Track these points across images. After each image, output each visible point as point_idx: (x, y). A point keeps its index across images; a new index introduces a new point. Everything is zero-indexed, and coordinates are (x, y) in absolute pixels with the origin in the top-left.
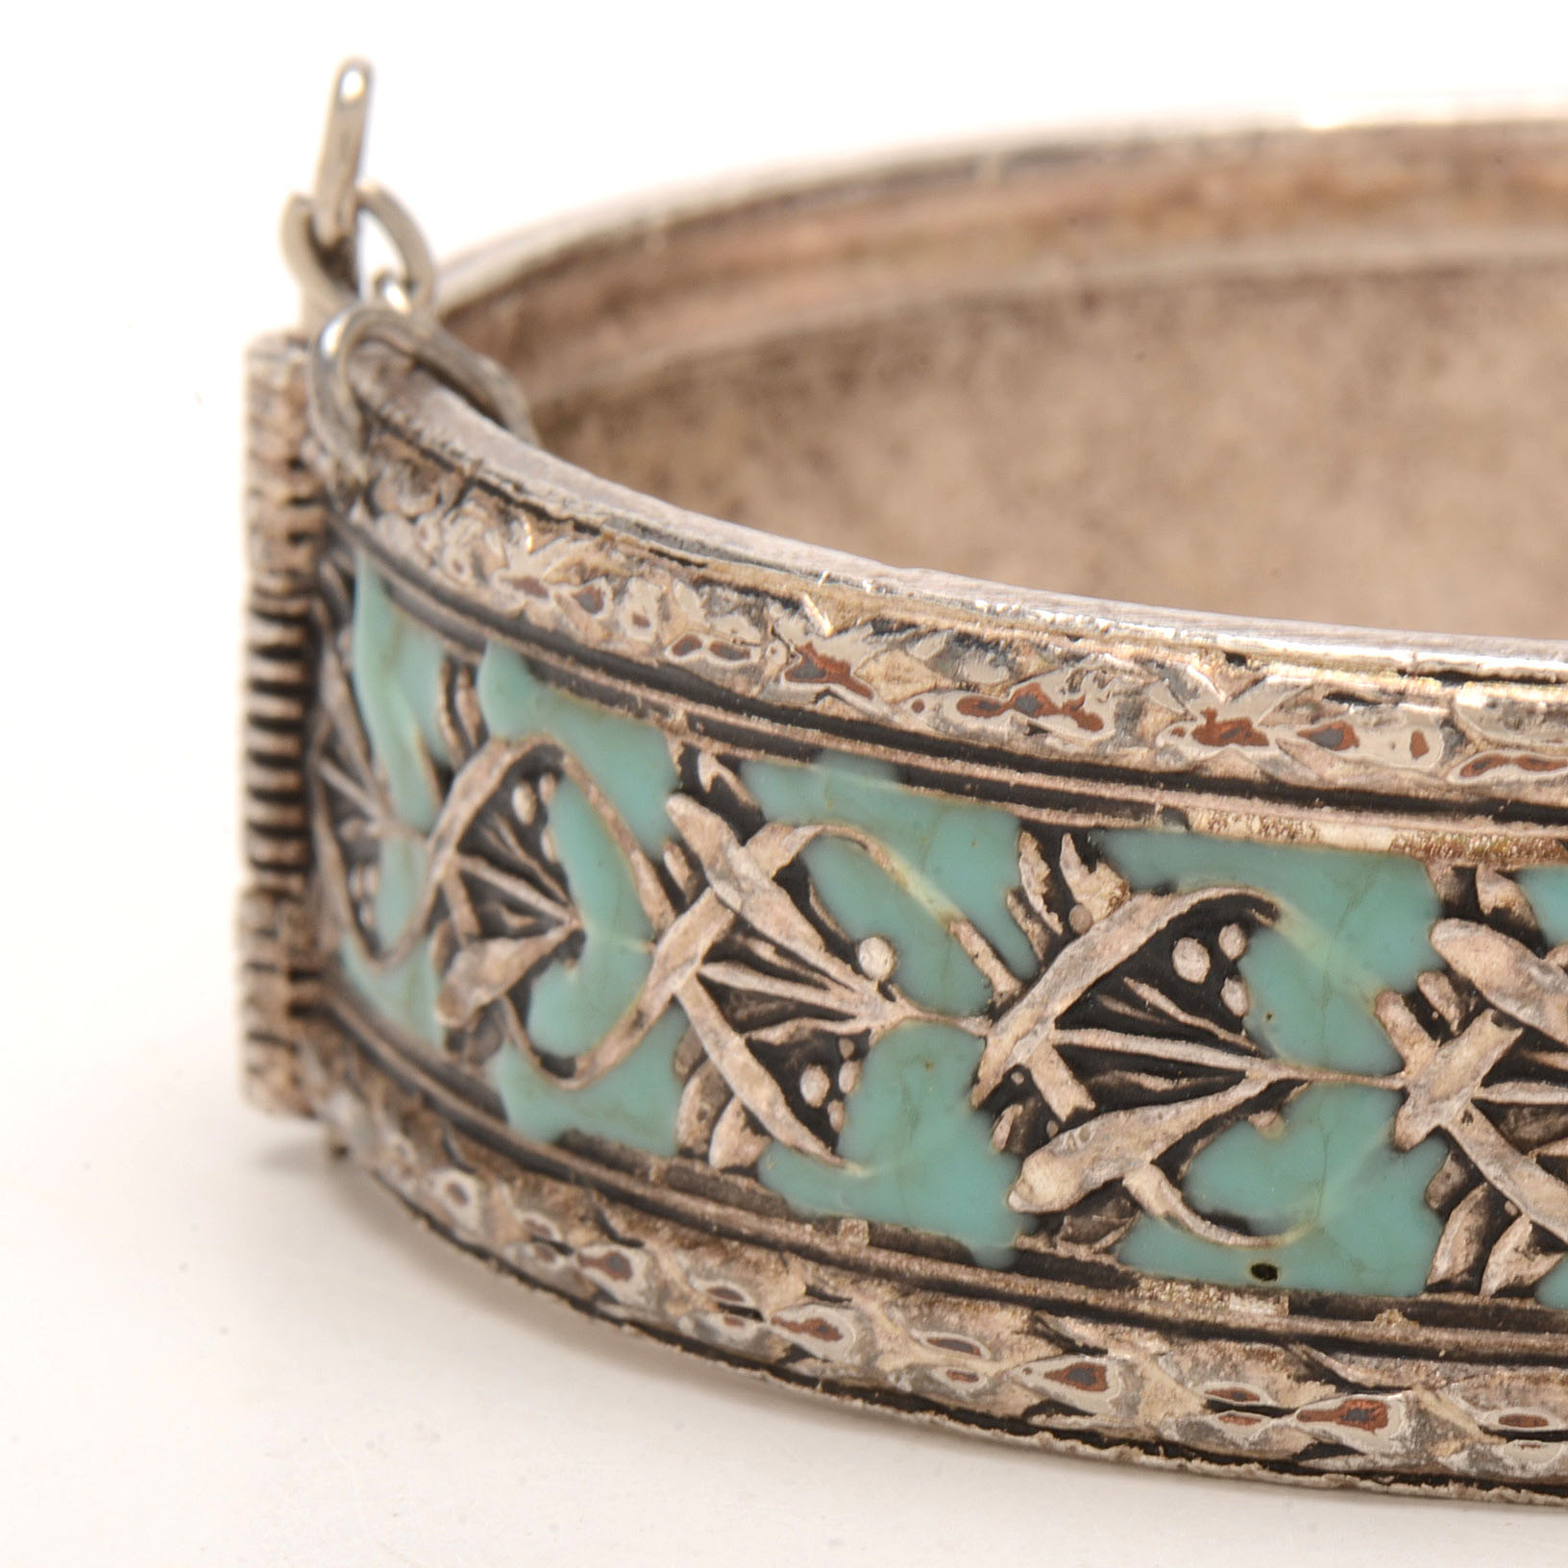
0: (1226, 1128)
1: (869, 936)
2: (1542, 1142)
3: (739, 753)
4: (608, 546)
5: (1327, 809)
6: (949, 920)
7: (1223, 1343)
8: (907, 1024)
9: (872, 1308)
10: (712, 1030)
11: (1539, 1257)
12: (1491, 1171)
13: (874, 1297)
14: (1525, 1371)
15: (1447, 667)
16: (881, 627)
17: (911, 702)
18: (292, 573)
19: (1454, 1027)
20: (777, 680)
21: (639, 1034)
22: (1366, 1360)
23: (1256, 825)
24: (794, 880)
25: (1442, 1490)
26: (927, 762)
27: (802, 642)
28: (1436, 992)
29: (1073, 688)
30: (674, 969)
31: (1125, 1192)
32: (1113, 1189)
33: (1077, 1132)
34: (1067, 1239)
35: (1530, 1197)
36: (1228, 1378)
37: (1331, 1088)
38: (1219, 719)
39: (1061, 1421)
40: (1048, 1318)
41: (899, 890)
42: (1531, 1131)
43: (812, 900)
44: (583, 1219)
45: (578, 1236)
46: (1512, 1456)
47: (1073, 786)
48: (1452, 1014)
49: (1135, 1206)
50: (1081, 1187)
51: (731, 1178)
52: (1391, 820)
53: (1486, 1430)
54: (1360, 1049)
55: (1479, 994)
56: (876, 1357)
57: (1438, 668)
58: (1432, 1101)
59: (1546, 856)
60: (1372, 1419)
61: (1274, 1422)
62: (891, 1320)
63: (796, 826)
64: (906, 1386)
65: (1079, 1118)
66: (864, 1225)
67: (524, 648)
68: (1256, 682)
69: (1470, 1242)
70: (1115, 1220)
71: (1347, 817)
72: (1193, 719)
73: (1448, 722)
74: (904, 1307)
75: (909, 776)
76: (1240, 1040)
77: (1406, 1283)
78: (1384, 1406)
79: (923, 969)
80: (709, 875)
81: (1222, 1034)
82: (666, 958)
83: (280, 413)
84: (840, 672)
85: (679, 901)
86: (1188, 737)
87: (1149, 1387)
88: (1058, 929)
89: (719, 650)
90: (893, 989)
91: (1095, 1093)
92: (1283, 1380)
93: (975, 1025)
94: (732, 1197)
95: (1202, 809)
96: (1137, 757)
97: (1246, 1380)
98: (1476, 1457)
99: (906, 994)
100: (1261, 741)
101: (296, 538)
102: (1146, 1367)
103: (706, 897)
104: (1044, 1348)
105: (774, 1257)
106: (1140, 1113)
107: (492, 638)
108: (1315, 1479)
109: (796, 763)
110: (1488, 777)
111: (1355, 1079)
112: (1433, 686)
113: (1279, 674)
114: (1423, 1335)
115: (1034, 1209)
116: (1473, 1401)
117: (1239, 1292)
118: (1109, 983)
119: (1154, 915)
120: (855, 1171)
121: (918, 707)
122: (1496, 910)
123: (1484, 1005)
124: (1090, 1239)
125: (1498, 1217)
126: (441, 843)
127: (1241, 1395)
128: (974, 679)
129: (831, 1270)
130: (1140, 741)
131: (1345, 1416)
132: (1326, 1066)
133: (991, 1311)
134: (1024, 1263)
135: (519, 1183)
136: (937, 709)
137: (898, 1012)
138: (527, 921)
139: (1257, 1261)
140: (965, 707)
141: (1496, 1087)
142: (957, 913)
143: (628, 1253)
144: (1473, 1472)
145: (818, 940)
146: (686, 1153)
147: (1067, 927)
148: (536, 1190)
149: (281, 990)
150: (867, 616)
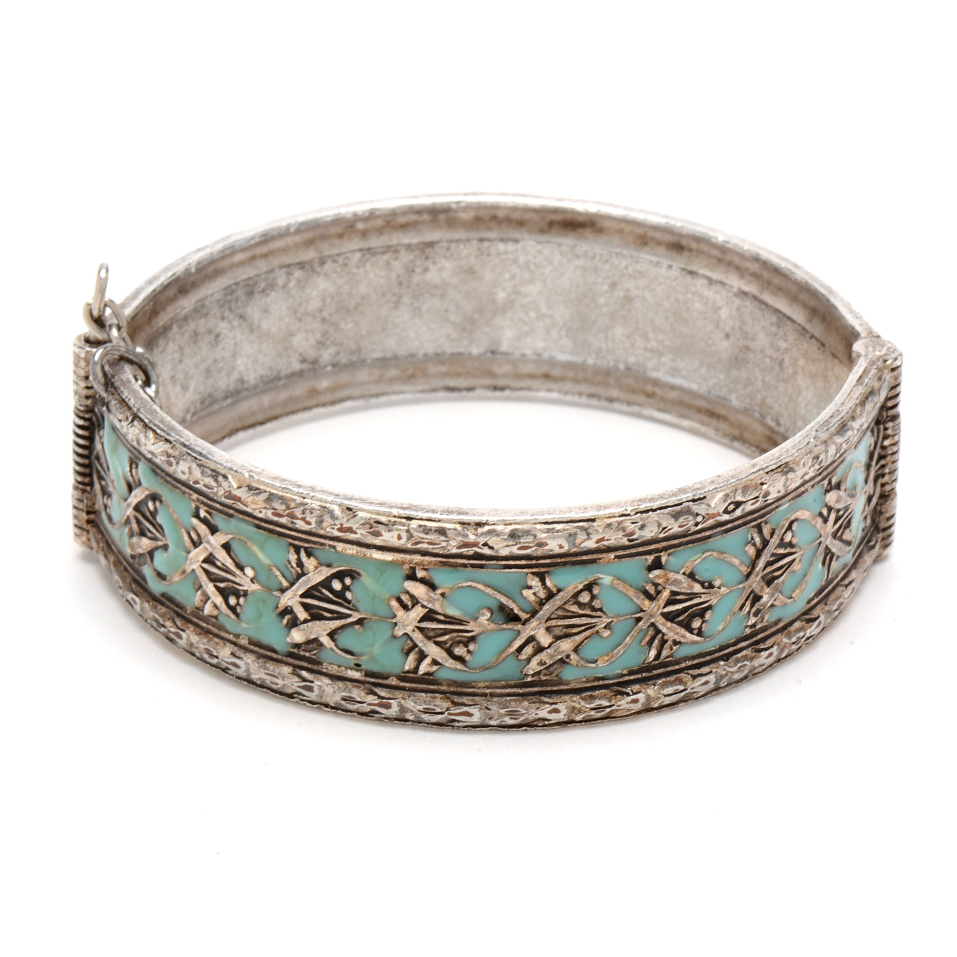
0: (347, 628)
1: (248, 566)
2: (435, 637)
3: (211, 511)
4: (174, 448)
5: (374, 550)
6: (270, 566)
7: (347, 683)
8: (258, 591)
9: (249, 661)
10: (204, 580)
11: (434, 666)
12: (420, 645)
13: (249, 658)
14: (429, 695)
15: (408, 516)
16: (250, 488)
17: (259, 510)
18: (86, 406)
19: (410, 607)
20: (221, 497)
21: (184, 576)
22: (386, 690)
23: (355, 552)
24: (227, 547)
25: (407, 723)
26: (263, 524)
27: (228, 489)
28: (405, 598)
29: (303, 513)
30: (194, 562)
31: (319, 641)
32: (316, 640)
33: (305, 625)
34: (303, 650)
35: (431, 651)
36: (347, 693)
37: (376, 621)
38: (344, 526)
39: (301, 697)
40: (298, 670)
41: (256, 556)
42: (432, 634)
43: (232, 553)
44: (169, 619)
45: (168, 624)
46: (426, 717)
47: (304, 536)
48: (409, 604)
49: (321, 645)
50: (307, 638)
51: (210, 618)
52: (392, 554)
53: (419, 711)
54: (383, 611)
55: (417, 599)
56: (250, 674)
57: (405, 516)
58: (404, 626)
59: (435, 565)
60: (388, 706)
61: (360, 705)
62: (254, 665)
63: (227, 534)
64: (258, 682)
65: (306, 621)
66: (247, 638)
67: (151, 466)
68: (354, 516)
69: (415, 661)
70: (316, 647)
71: (380, 552)
72: (337, 525)
73: (408, 531)
74: (258, 663)
75: (258, 527)
76: (350, 606)
77: (397, 671)
78: (390, 704)
79: (262, 577)
80: (203, 541)
81: (346, 604)
82: (191, 559)
83: (83, 364)
84: (239, 499)
85: (195, 545)
86: (335, 530)
87: (326, 692)
88: (300, 572)
89: (205, 486)
90: (254, 581)
91: (310, 615)
92: (363, 694)
93: (277, 593)
94: (210, 623)
95: (340, 546)
96: (322, 532)
97: (353, 694)
98: (416, 717)
99: (258, 582)
100: (356, 533)
101: (87, 397)
102: (325, 687)
103: (202, 546)
104: (297, 679)
105: (222, 642)
106: (323, 622)
107: (143, 459)
108: (372, 718)
109: (227, 517)
110: (419, 546)
111: (383, 618)
112: (404, 521)
113: (361, 514)
114: (402, 684)
115: (294, 642)
116: (416, 703)
117: (351, 669)
118: (314, 587)
119: (326, 572)
120: (244, 625)
121: (261, 512)
122: (421, 578)
123: (418, 602)
124: (310, 651)
125: (422, 656)
126: (128, 505)
127: (352, 698)
128: (276, 507)
129: (238, 648)
130: (322, 529)
131: (380, 705)
132: (374, 615)
133: (282, 667)
134: (291, 655)
135: (151, 603)
136: (266, 513)
137: (255, 587)
138: (153, 536)
139: (356, 662)
140: (273, 514)
141: (421, 623)
142: (272, 564)
143: (182, 633)
144: (416, 720)
145: (234, 564)
146: (198, 608)
147: (303, 572)
148: (156, 607)
149: (84, 516)
150: (246, 484)
